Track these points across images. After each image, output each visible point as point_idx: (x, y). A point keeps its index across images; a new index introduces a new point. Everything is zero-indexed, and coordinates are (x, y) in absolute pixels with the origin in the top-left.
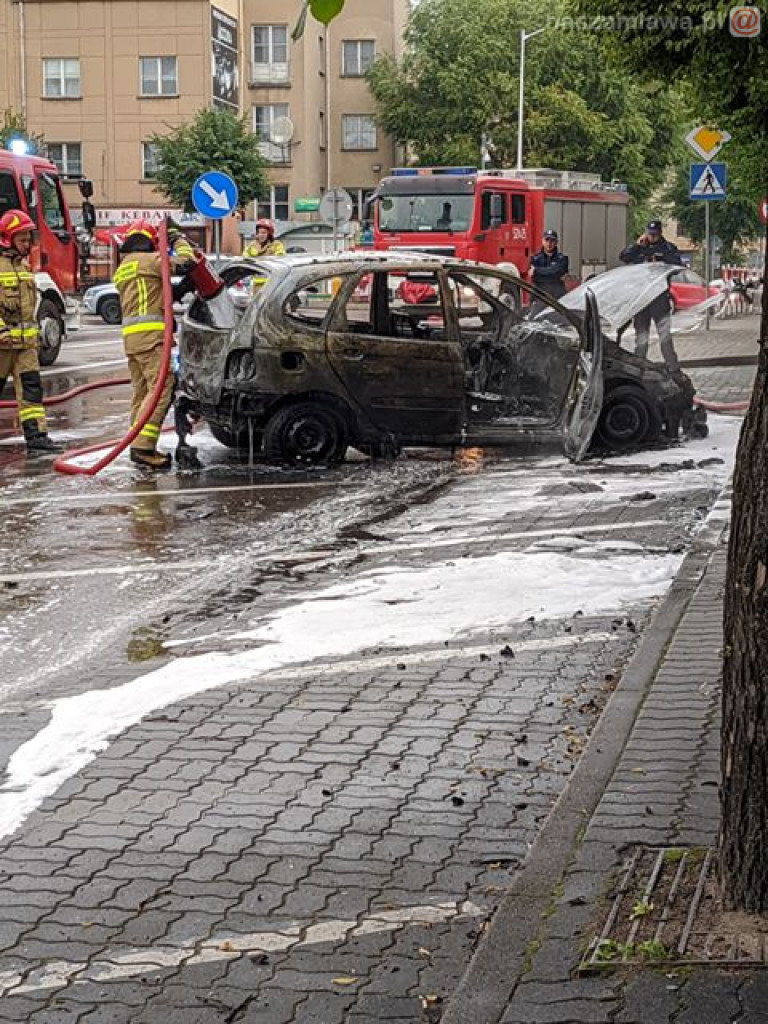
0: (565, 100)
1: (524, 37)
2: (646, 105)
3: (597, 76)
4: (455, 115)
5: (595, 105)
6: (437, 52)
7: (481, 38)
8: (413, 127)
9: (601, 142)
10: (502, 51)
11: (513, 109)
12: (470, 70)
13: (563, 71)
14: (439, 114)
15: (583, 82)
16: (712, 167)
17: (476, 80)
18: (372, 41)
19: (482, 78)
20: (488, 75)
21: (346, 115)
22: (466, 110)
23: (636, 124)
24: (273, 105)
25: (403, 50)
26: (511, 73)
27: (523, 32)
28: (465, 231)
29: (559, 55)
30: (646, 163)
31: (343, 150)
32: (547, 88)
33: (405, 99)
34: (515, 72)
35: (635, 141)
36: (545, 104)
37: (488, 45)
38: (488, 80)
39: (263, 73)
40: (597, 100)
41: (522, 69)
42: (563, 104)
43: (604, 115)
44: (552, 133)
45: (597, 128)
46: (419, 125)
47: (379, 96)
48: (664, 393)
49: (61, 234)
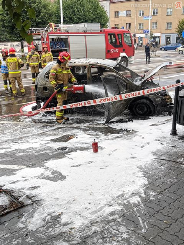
48: (157, 102)
49: (129, 45)
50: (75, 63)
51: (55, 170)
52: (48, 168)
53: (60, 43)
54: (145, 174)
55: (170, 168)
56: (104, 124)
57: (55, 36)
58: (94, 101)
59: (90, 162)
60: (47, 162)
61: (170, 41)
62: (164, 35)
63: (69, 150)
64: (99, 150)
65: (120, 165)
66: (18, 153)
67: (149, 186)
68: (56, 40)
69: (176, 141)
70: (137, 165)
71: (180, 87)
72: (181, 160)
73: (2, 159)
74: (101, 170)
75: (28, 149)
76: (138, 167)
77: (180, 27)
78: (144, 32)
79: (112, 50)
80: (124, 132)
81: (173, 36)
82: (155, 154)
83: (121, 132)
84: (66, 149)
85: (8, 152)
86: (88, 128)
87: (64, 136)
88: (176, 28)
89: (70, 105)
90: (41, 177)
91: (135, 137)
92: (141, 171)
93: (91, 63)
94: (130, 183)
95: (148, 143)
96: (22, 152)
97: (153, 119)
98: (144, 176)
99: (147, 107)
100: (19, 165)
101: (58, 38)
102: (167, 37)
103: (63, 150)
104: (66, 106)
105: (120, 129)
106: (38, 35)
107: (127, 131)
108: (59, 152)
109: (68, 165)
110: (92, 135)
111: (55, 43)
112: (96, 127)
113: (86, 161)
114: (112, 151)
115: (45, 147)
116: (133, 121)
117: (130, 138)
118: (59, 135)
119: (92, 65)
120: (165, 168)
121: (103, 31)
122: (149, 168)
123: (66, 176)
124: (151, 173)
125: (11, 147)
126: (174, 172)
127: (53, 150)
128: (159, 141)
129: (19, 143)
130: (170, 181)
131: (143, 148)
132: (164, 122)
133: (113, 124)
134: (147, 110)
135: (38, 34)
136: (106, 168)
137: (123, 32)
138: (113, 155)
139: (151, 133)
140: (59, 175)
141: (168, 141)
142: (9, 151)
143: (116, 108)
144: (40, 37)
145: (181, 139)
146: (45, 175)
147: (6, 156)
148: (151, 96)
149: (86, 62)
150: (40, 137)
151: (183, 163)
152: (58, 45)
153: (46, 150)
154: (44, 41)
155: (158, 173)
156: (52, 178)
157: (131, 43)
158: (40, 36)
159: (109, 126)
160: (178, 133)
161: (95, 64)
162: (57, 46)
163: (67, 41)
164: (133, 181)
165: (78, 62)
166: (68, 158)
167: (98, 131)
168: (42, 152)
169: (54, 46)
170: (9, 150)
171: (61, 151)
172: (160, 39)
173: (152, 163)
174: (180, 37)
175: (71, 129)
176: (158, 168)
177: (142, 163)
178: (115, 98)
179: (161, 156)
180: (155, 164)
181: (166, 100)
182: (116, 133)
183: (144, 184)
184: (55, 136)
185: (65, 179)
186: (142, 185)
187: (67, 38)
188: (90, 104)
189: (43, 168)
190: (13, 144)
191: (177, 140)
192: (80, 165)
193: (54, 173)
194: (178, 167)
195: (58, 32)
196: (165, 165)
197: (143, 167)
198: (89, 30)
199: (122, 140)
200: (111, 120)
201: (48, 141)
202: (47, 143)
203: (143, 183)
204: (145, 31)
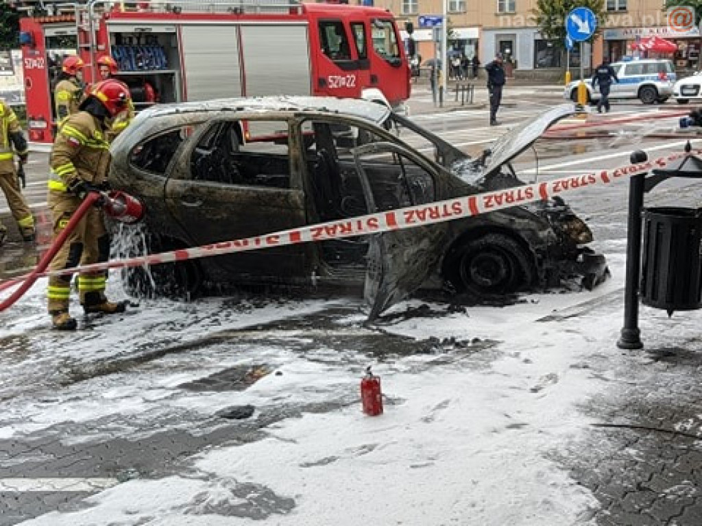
48: (541, 242)
49: (392, 60)
50: (240, 109)
51: (243, 480)
52: (213, 475)
53: (149, 52)
54: (579, 475)
55: (659, 453)
56: (364, 325)
57: (127, 27)
58: (387, 215)
59: (364, 447)
60: (201, 458)
61: (511, 54)
62: (492, 35)
63: (261, 415)
64: (386, 409)
65: (478, 452)
66: (66, 435)
67: (607, 513)
68: (131, 39)
69: (646, 367)
70: (541, 449)
71: (647, 176)
72: (689, 427)
73: (13, 460)
74: (418, 470)
75: (105, 419)
76: (546, 456)
77: (547, 7)
78: (420, 23)
79: (334, 80)
80: (445, 348)
81: (521, 37)
82: (588, 409)
83: (436, 347)
84: (250, 415)
85: (27, 436)
86: (310, 341)
87: (227, 370)
88: (534, 11)
89: (312, 230)
90: (197, 507)
91: (495, 358)
92: (562, 466)
93: (300, 110)
94: (535, 509)
95: (553, 378)
96: (84, 433)
97: (533, 301)
98: (579, 483)
99: (507, 262)
100: (87, 477)
101: (139, 35)
102: (501, 42)
103: (240, 418)
104: (298, 233)
105: (427, 337)
106: (66, 21)
107: (457, 345)
108: (225, 425)
109: (287, 462)
110: (333, 363)
111: (128, 51)
112: (336, 336)
113: (348, 447)
114: (433, 407)
115: (168, 410)
116: (465, 311)
117: (482, 363)
118: (208, 369)
119: (305, 115)
120: (642, 454)
121: (300, 12)
122: (587, 455)
123: (293, 496)
124: (596, 470)
125: (34, 419)
126: (677, 464)
127: (202, 419)
128: (587, 370)
129: (61, 401)
130: (672, 493)
131: (540, 393)
132: (581, 309)
133: (396, 323)
134: (508, 273)
135: (63, 18)
136: (433, 464)
137: (370, 17)
138: (441, 420)
139: (548, 346)
140: (264, 495)
141: (618, 369)
142: (32, 430)
143: (403, 266)
144: (70, 31)
145: (663, 361)
146: (212, 501)
147: (24, 448)
148: (520, 223)
149: (280, 105)
150: (137, 379)
151: (699, 434)
152: (140, 59)
153: (174, 420)
154: (89, 45)
155: (622, 470)
156: (244, 509)
157: (399, 56)
158: (75, 26)
159: (385, 332)
160: (645, 340)
161: (316, 112)
162: (137, 64)
163: (173, 45)
164: (546, 502)
165: (252, 107)
166: (277, 438)
167: (350, 349)
168: (162, 426)
169: (127, 63)
170: (30, 428)
171: (235, 422)
172: (477, 48)
173: (588, 439)
174: (547, 41)
175: (248, 346)
176: (615, 453)
177: (556, 442)
178: (453, 207)
179: (613, 414)
180: (601, 443)
181: (573, 236)
182: (418, 352)
183: (589, 509)
184: (194, 372)
185: (294, 510)
186: (581, 513)
187: (175, 34)
188: (376, 226)
189: (191, 476)
190: (38, 407)
191: (651, 363)
192: (331, 460)
193: (240, 491)
194: (685, 447)
195: (141, 11)
196: (638, 445)
197: (565, 454)
198: (250, 7)
199: (455, 371)
200: (384, 309)
201: (171, 392)
202: (172, 397)
203: (584, 504)
204: (426, 20)
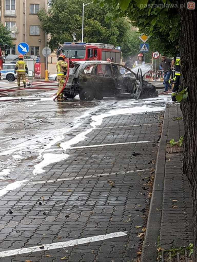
0: (95, 23)
1: (84, 5)
2: (117, 25)
3: (103, 16)
4: (64, 26)
5: (103, 24)
6: (58, 9)
7: (71, 5)
8: (51, 29)
9: (105, 35)
10: (77, 9)
11: (80, 25)
12: (68, 14)
13: (94, 15)
14: (59, 26)
15: (100, 18)
16: (145, 44)
17: (70, 17)
18: (38, 4)
19: (71, 16)
20: (73, 15)
21: (31, 25)
22: (67, 25)
23: (114, 30)
24: (11, 22)
25: (48, 7)
26: (79, 15)
27: (83, 4)
28: (84, 58)
29: (93, 10)
30: (117, 41)
31: (30, 35)
32: (90, 19)
33: (49, 21)
34: (81, 15)
35: (114, 35)
36: (89, 24)
37: (73, 7)
38: (73, 17)
39: (8, 13)
40: (103, 23)
41: (83, 14)
42: (94, 24)
43: (106, 28)
44: (91, 32)
45: (104, 31)
46: (53, 29)
47: (41, 20)
